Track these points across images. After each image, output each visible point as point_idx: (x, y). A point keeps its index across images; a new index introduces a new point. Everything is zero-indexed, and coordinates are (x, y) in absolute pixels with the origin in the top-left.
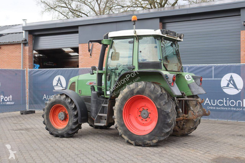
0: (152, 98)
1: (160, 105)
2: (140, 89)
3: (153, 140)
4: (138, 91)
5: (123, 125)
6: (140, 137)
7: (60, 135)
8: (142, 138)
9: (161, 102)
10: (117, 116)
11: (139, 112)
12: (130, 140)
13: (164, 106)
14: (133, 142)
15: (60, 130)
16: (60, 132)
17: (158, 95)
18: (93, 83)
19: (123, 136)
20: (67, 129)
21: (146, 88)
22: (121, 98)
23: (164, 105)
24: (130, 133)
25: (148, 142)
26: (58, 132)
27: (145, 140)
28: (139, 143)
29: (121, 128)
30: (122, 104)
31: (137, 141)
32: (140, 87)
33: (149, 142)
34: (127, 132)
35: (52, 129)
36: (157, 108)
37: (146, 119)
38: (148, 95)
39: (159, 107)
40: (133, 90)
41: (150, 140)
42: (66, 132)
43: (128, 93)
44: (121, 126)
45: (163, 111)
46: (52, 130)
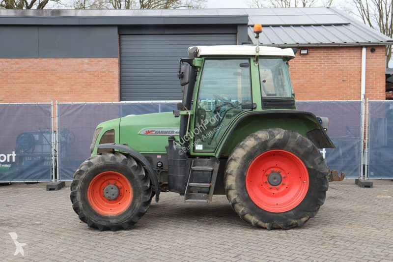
0: (299, 154)
1: (313, 164)
2: (279, 140)
3: (302, 217)
4: (275, 144)
5: (248, 200)
6: (279, 215)
7: (113, 226)
8: (285, 217)
9: (315, 160)
10: (237, 185)
11: (265, 177)
12: (263, 221)
13: (319, 166)
14: (267, 225)
15: (113, 218)
16: (114, 221)
17: (309, 148)
18: (153, 131)
19: (248, 217)
20: (129, 214)
21: (290, 139)
22: (244, 156)
23: (319, 164)
24: (261, 211)
25: (294, 221)
26: (109, 222)
27: (289, 220)
28: (279, 225)
29: (245, 204)
30: (245, 166)
31: (275, 222)
32: (278, 137)
33: (296, 221)
34: (255, 210)
35: (95, 216)
36: (308, 169)
37: (277, 187)
38: (292, 149)
39: (312, 167)
40: (266, 142)
41: (297, 219)
42: (128, 220)
43: (257, 147)
44: (244, 201)
45: (319, 172)
46: (94, 219)
